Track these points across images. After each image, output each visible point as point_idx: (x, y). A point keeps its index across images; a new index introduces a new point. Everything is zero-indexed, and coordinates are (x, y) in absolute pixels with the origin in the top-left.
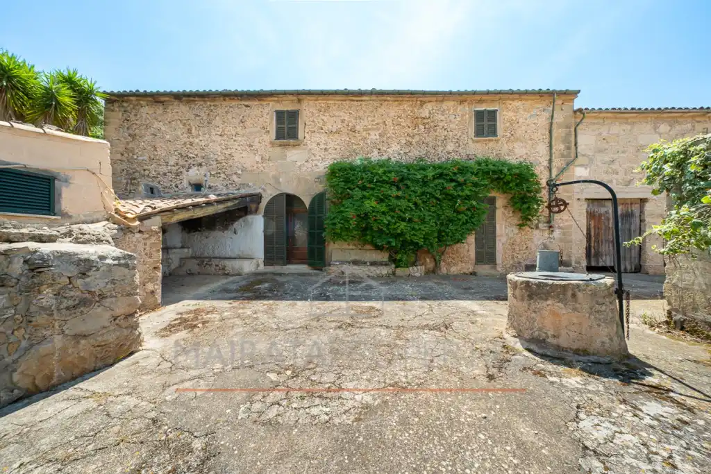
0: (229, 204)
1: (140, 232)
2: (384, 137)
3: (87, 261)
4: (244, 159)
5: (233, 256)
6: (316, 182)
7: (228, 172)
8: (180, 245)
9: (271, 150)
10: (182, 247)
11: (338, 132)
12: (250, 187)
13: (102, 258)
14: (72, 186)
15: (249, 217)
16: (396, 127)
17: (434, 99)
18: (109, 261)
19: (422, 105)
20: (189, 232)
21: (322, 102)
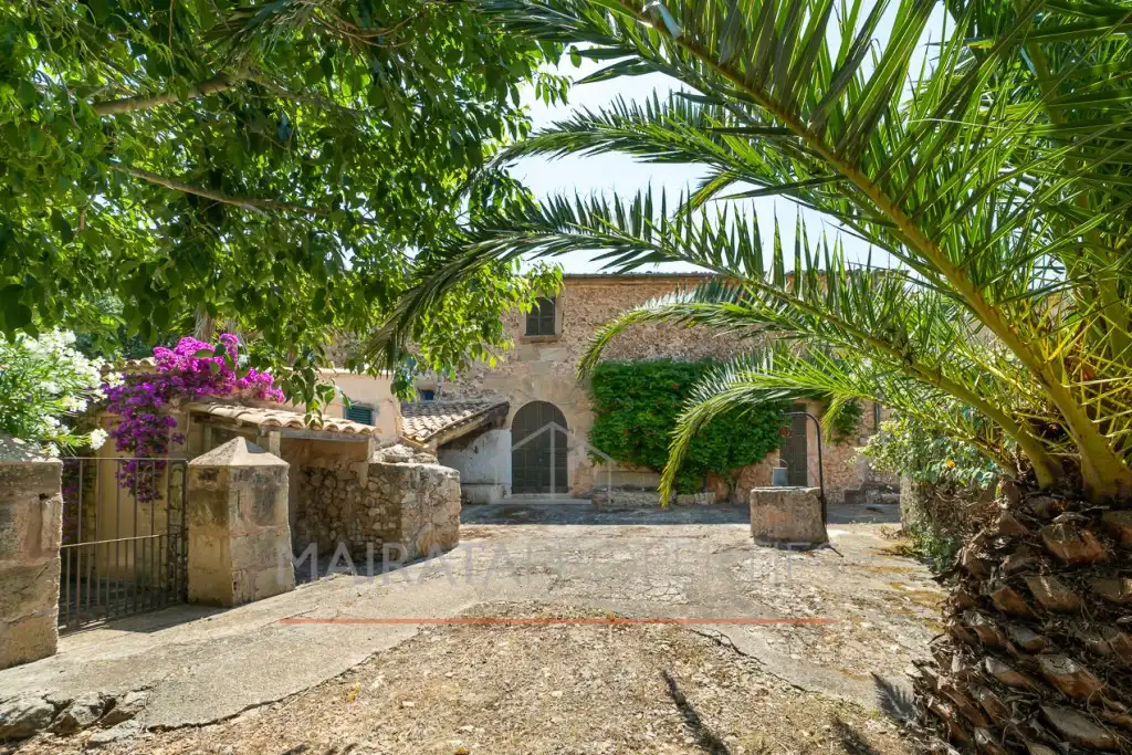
0: (481, 419)
3: (441, 475)
5: (473, 480)
6: (577, 387)
7: (468, 376)
9: (521, 347)
12: (495, 394)
13: (446, 473)
14: (380, 415)
15: (494, 432)
18: (449, 476)
21: (585, 288)
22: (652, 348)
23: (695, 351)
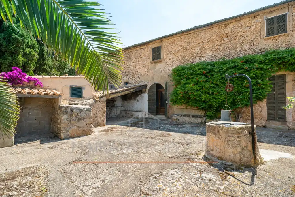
0: (131, 90)
1: (100, 102)
2: (202, 49)
3: (81, 109)
4: (141, 70)
5: (137, 110)
6: (168, 77)
7: (136, 77)
8: (121, 106)
9: (151, 65)
10: (122, 107)
11: (178, 52)
12: (143, 82)
13: (84, 109)
14: (85, 90)
15: (143, 94)
16: (210, 43)
17: (234, 21)
18: (85, 110)
19: (226, 27)
20: (124, 101)
21: (171, 39)
22: (198, 58)
23: (218, 56)
